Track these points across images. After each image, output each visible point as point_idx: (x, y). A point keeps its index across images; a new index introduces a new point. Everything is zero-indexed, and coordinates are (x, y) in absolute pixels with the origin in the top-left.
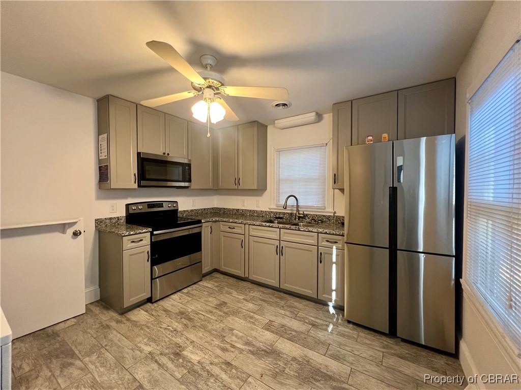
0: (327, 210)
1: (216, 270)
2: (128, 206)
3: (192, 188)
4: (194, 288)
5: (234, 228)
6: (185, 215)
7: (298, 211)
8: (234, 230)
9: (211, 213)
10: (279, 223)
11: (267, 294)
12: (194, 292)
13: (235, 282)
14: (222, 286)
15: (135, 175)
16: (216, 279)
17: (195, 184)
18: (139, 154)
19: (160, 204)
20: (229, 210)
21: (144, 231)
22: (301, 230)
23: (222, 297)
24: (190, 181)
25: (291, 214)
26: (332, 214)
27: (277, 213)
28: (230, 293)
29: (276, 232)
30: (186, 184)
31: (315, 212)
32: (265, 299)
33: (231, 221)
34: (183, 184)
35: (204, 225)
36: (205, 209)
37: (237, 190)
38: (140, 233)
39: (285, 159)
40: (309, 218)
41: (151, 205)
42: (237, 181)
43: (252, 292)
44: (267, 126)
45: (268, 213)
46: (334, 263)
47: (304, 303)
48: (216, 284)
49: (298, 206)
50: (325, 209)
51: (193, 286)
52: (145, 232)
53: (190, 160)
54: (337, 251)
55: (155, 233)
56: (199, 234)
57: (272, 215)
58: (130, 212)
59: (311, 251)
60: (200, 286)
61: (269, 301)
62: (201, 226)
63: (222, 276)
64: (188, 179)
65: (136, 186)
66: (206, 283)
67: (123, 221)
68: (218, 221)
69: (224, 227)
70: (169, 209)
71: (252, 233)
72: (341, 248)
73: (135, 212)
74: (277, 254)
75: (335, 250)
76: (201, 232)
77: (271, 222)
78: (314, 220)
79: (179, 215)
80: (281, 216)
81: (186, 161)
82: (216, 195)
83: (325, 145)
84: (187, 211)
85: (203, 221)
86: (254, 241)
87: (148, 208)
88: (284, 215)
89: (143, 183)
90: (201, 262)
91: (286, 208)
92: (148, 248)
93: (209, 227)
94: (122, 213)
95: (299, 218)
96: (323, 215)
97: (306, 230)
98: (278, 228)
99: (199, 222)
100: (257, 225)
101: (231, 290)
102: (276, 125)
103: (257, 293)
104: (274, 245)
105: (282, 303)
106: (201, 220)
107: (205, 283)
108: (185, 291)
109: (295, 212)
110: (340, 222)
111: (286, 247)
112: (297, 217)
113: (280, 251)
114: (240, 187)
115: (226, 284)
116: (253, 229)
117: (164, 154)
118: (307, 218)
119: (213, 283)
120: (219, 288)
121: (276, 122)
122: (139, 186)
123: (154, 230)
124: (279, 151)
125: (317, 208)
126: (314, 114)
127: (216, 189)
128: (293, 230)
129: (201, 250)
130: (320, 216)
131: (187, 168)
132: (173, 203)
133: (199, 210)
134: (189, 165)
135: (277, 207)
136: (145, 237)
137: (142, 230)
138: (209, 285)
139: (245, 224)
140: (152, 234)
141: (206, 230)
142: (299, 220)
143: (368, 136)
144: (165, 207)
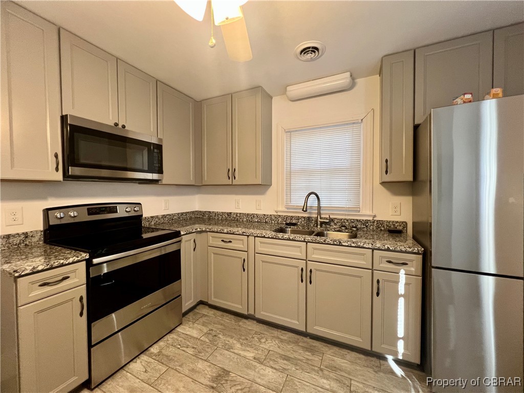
0: (363, 212)
1: (202, 303)
2: (47, 211)
3: (164, 182)
4: (170, 341)
5: (230, 242)
6: (153, 223)
7: (319, 213)
8: (229, 244)
9: (191, 218)
10: (293, 232)
11: (289, 342)
12: (171, 351)
13: (233, 322)
14: (214, 333)
15: (56, 156)
16: (204, 319)
17: (169, 176)
18: (64, 118)
19: (111, 208)
20: (217, 214)
21: (71, 260)
22: (343, 244)
23: (219, 358)
24: (160, 171)
25: (309, 218)
26: (371, 219)
27: (287, 217)
28: (229, 348)
29: (299, 247)
30: (155, 176)
31: (345, 215)
32: (288, 354)
33: (225, 231)
34: (149, 176)
35: (184, 238)
36: (182, 214)
37: (231, 186)
38: (62, 265)
39: (299, 143)
40: (335, 224)
41: (93, 209)
42: (231, 173)
43: (263, 340)
44: (271, 98)
45: (273, 218)
46: (401, 296)
47: (348, 357)
48: (205, 330)
49: (319, 208)
50: (359, 211)
51: (168, 336)
52: (73, 263)
53: (161, 140)
54: (406, 278)
55: (96, 261)
56: (177, 253)
57: (280, 219)
58: (51, 223)
59: (360, 277)
60: (179, 336)
61: (296, 359)
62: (180, 241)
63: (211, 312)
64: (157, 169)
65: (59, 176)
66: (190, 330)
67: (38, 238)
68: (206, 231)
69: (213, 240)
70: (127, 215)
71: (260, 249)
72: (414, 274)
73: (63, 222)
74: (302, 281)
75: (404, 276)
76: (179, 251)
77: (282, 230)
78: (344, 226)
79: (145, 224)
80: (294, 221)
81: (154, 141)
82: (198, 193)
83: (360, 121)
84: (157, 217)
85: (182, 233)
86: (263, 262)
87: (89, 214)
88: (298, 219)
89: (72, 170)
90: (180, 295)
91: (306, 211)
92: (83, 291)
93: (192, 241)
94: (37, 225)
95: (322, 223)
96: (357, 220)
97: (353, 245)
98: (304, 241)
99: (177, 234)
100: (269, 238)
101: (231, 341)
102: (288, 93)
103: (271, 343)
104: (297, 267)
105: (316, 359)
106: (179, 232)
107: (187, 328)
108: (154, 350)
109: (316, 216)
110: (383, 228)
111: (317, 270)
112: (319, 223)
113: (306, 277)
114: (235, 182)
115: (220, 327)
116: (261, 243)
117: (116, 125)
118: (332, 224)
119: (199, 327)
120: (210, 336)
121: (289, 88)
122: (66, 176)
123: (93, 256)
124: (289, 132)
125: (349, 210)
126: (348, 74)
127: (198, 186)
128: (330, 244)
129: (180, 278)
130: (352, 221)
131: (156, 150)
132: (134, 205)
133: (174, 215)
134: (159, 147)
135: (287, 208)
136: (74, 271)
137: (67, 259)
138: (194, 333)
139: (248, 236)
140: (89, 263)
141: (186, 246)
142: (321, 226)
143: (464, 94)
144: (121, 212)
